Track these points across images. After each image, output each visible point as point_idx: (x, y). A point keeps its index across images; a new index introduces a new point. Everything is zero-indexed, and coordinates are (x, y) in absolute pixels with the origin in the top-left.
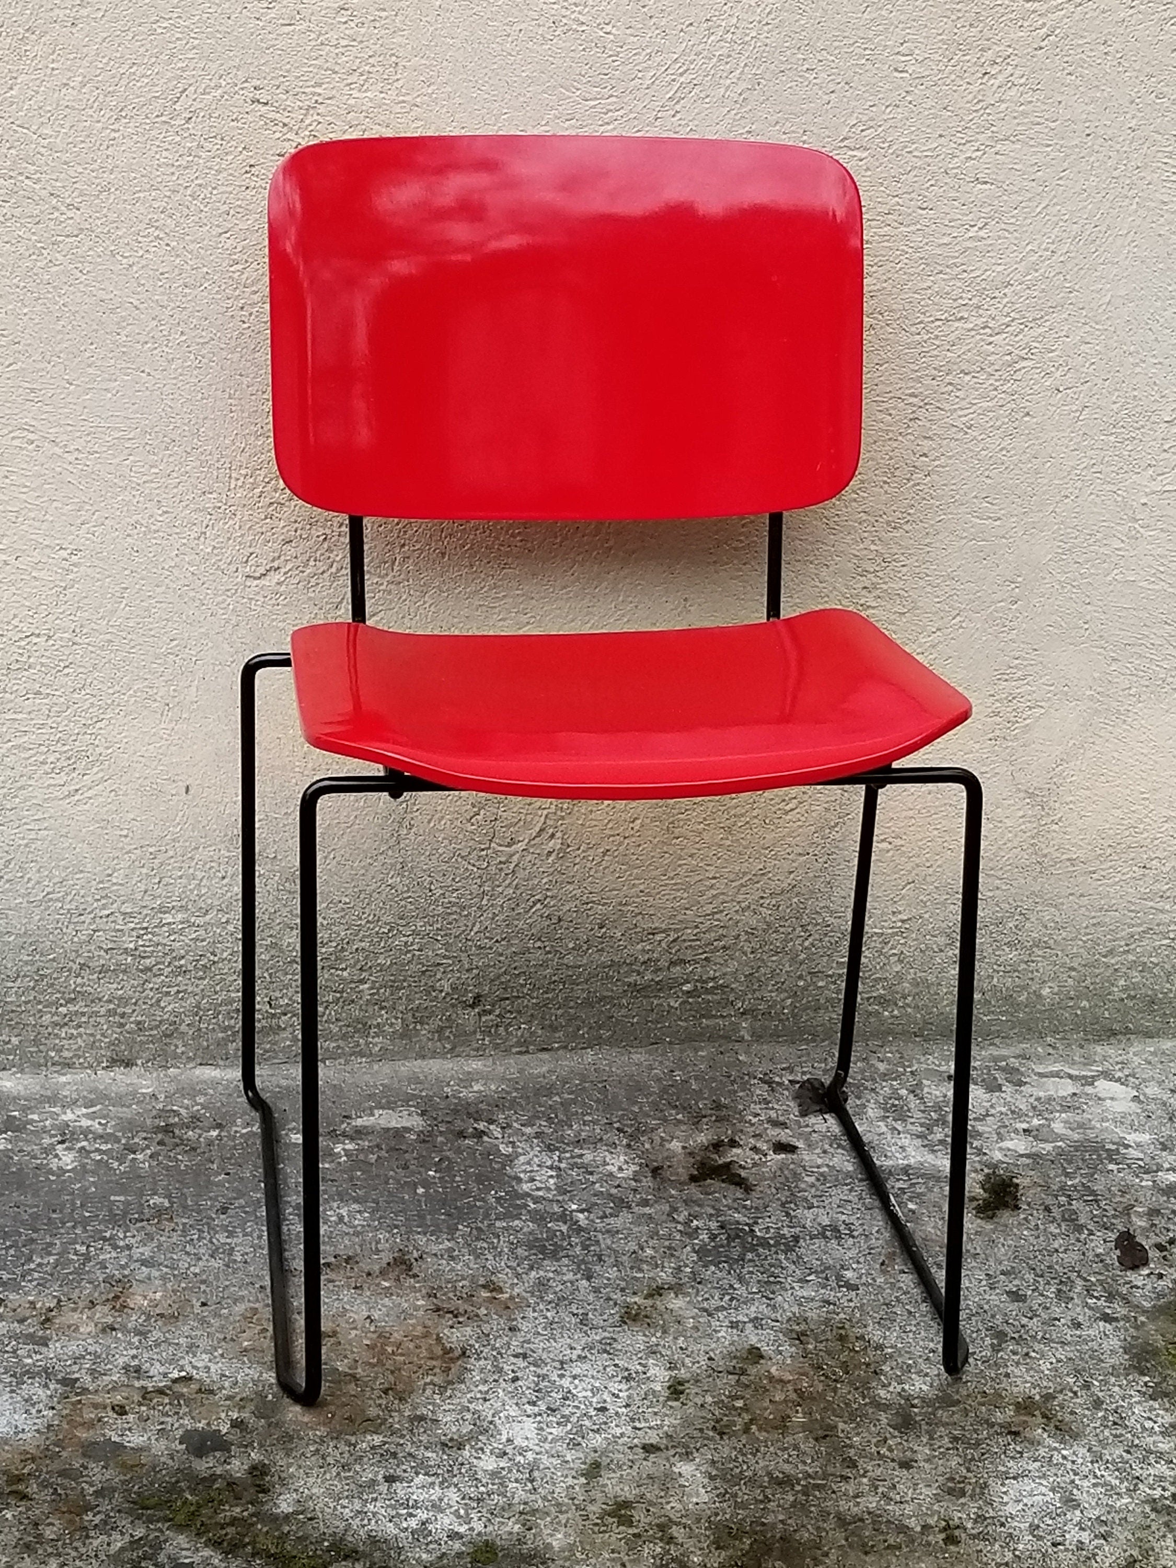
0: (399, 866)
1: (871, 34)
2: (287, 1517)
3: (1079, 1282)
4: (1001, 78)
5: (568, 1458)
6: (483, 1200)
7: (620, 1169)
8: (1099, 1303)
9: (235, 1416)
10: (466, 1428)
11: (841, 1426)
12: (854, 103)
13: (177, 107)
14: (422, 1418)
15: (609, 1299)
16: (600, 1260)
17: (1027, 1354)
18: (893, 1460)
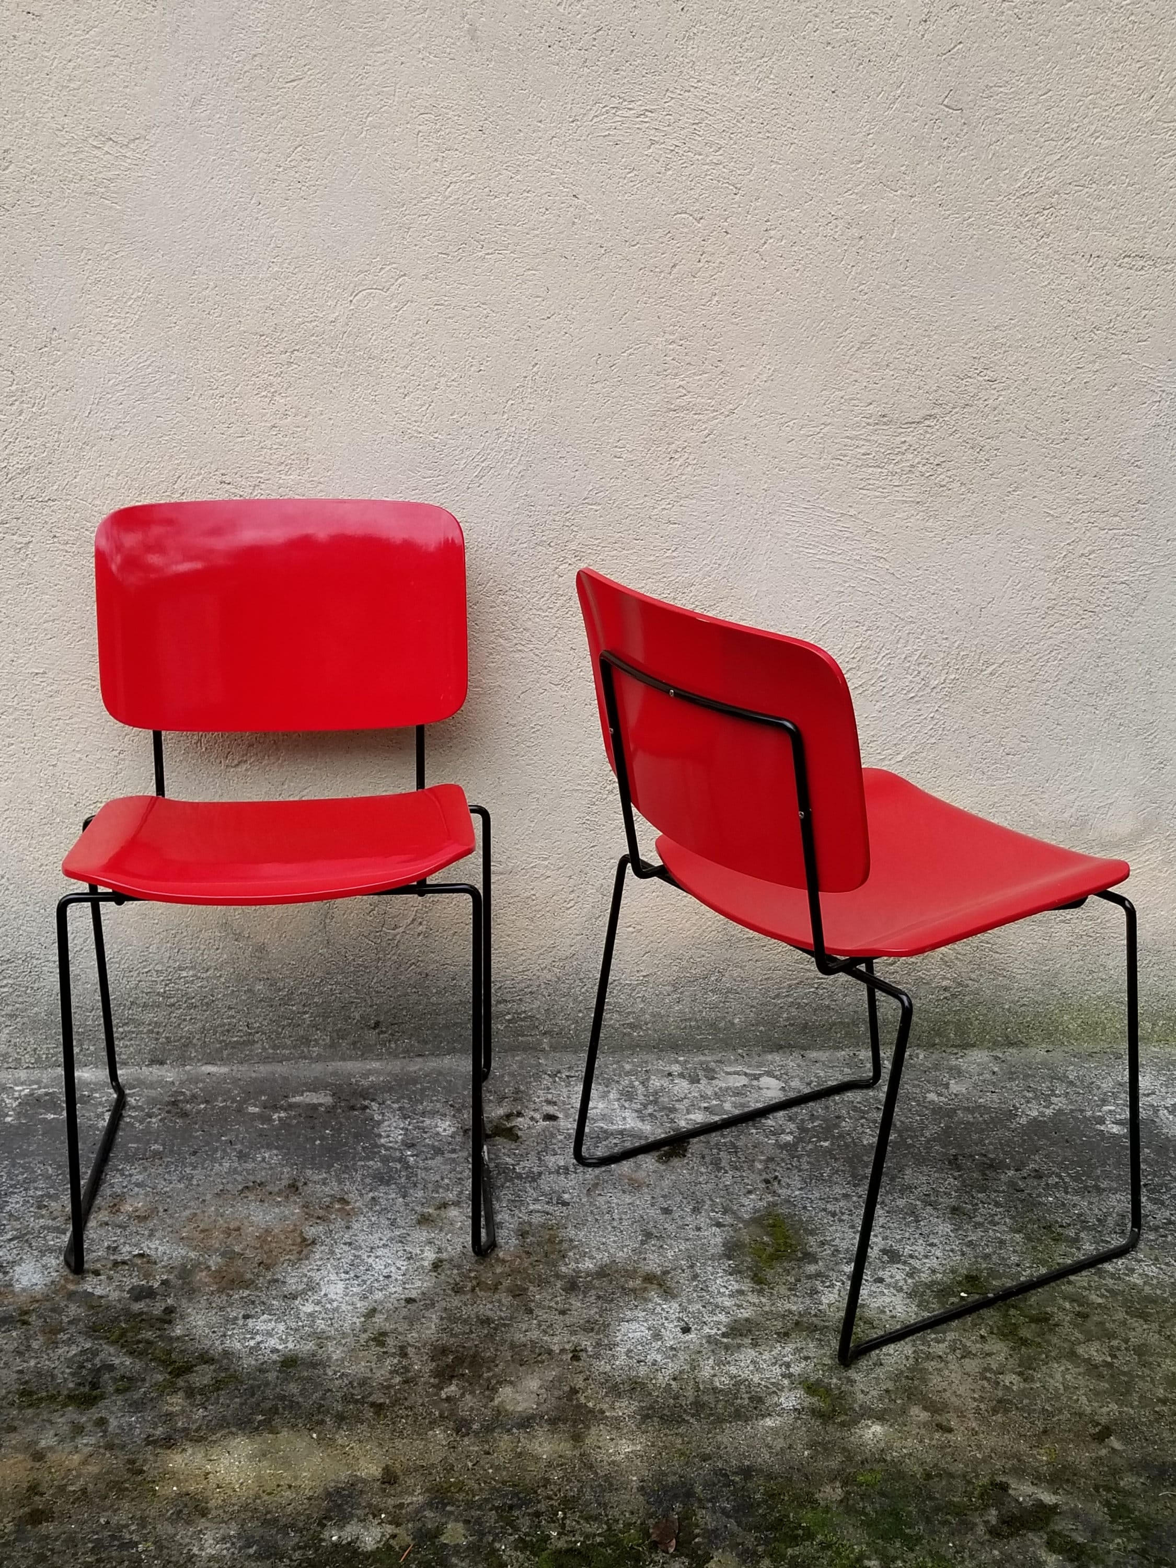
0: (325, 942)
1: (599, 436)
2: (178, 1338)
3: (709, 1202)
4: (681, 460)
5: (358, 1306)
6: (355, 1149)
7: (445, 1130)
8: (717, 1215)
9: (165, 1277)
10: (301, 1287)
11: (531, 1288)
12: (590, 477)
13: (175, 486)
14: (277, 1281)
15: (413, 1210)
16: (415, 1185)
17: (661, 1246)
18: (556, 1310)
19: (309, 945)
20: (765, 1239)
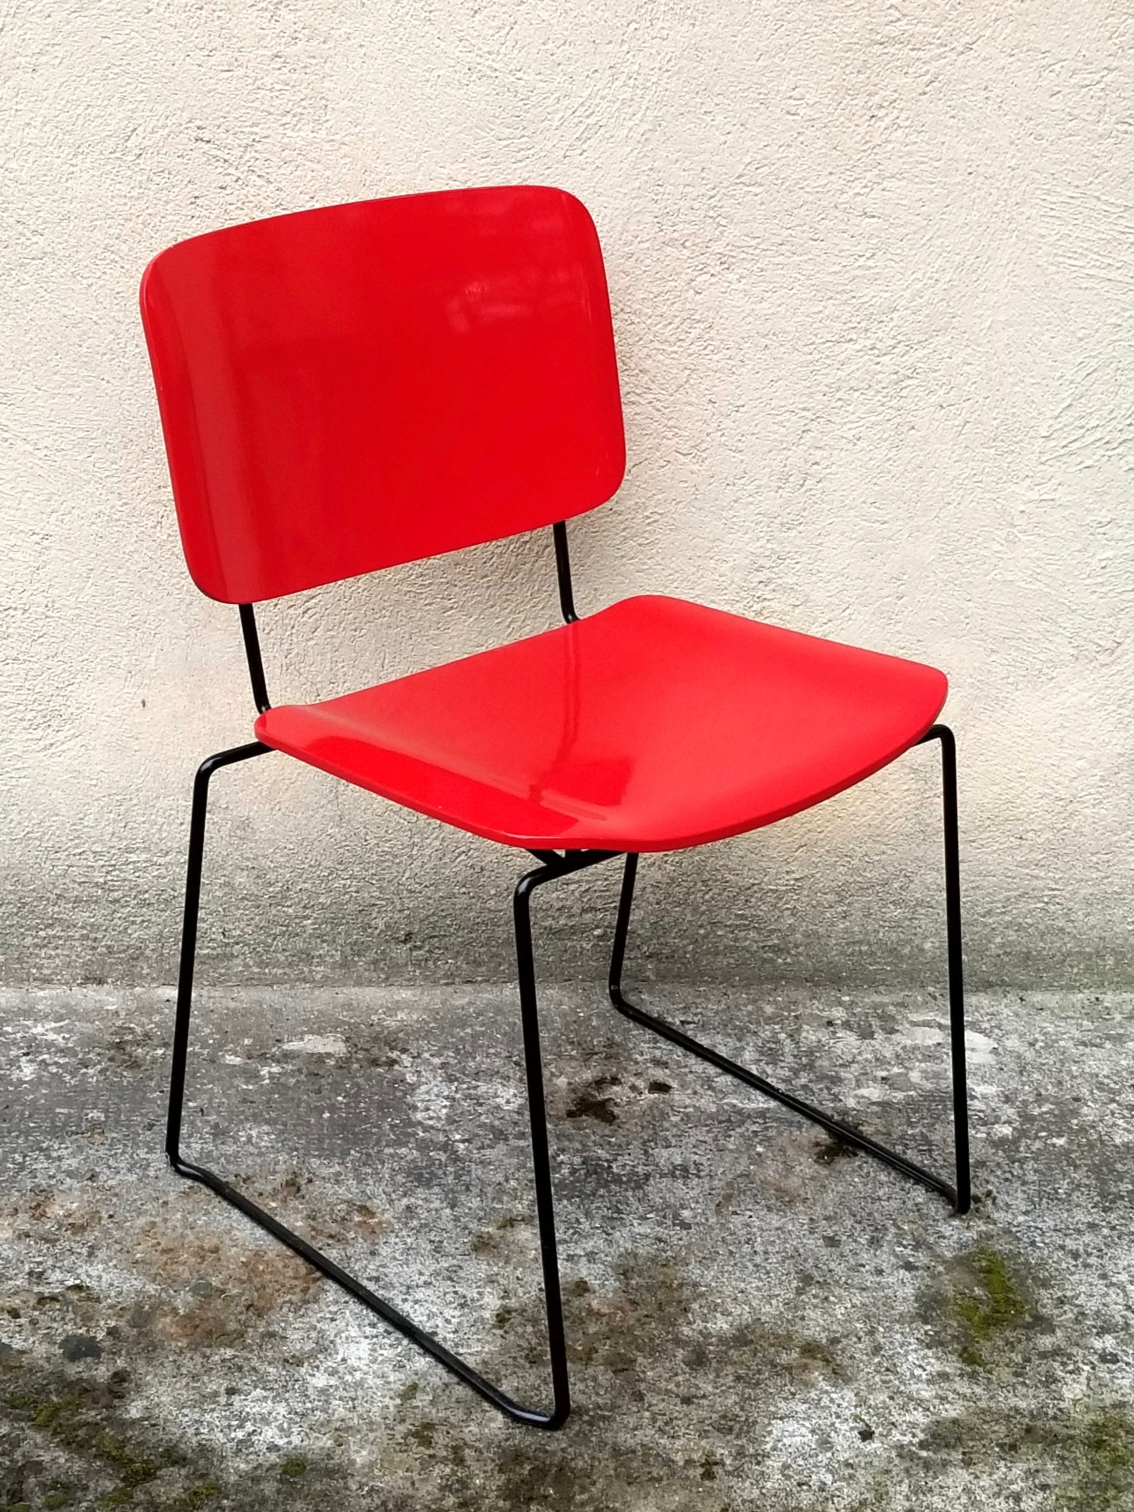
1: (764, 80)
2: (133, 1422)
3: (893, 1230)
4: (887, 120)
5: (391, 1379)
6: (379, 1127)
7: (508, 1102)
8: (906, 1251)
9: (113, 1324)
10: (309, 1346)
11: (640, 1360)
12: (748, 143)
13: (128, 144)
14: (272, 1335)
15: (466, 1228)
16: (468, 1189)
17: (826, 1298)
18: (677, 1396)
19: (314, 822)
20: (978, 1291)
